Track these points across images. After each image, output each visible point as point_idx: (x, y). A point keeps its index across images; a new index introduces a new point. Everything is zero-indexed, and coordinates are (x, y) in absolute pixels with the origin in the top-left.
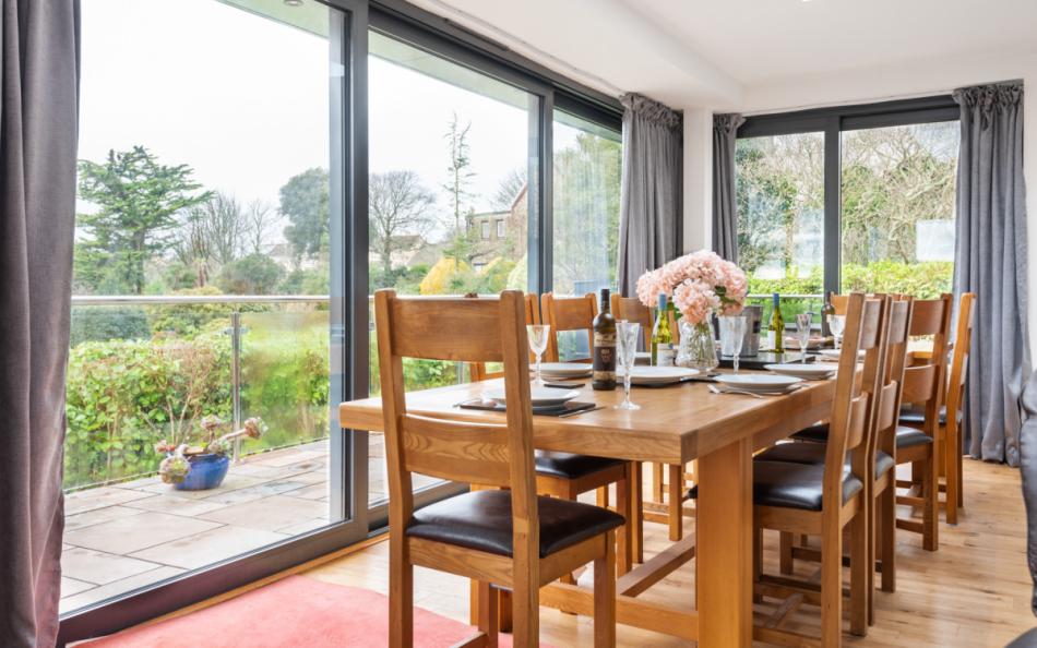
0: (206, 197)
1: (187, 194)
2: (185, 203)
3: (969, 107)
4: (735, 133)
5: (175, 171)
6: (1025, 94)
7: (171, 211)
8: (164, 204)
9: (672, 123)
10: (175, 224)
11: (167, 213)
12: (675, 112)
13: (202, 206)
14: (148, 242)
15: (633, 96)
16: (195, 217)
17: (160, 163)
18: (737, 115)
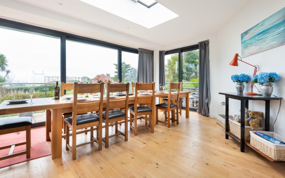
0: (132, 68)
1: (130, 68)
2: (129, 69)
3: (201, 46)
4: (164, 54)
5: (128, 65)
6: (210, 43)
7: (128, 71)
8: (127, 70)
9: (151, 53)
10: (128, 72)
11: (127, 71)
12: (151, 51)
13: (132, 70)
14: (125, 75)
15: (139, 49)
16: (131, 72)
17: (126, 64)
18: (164, 51)
